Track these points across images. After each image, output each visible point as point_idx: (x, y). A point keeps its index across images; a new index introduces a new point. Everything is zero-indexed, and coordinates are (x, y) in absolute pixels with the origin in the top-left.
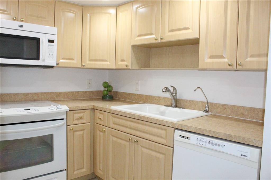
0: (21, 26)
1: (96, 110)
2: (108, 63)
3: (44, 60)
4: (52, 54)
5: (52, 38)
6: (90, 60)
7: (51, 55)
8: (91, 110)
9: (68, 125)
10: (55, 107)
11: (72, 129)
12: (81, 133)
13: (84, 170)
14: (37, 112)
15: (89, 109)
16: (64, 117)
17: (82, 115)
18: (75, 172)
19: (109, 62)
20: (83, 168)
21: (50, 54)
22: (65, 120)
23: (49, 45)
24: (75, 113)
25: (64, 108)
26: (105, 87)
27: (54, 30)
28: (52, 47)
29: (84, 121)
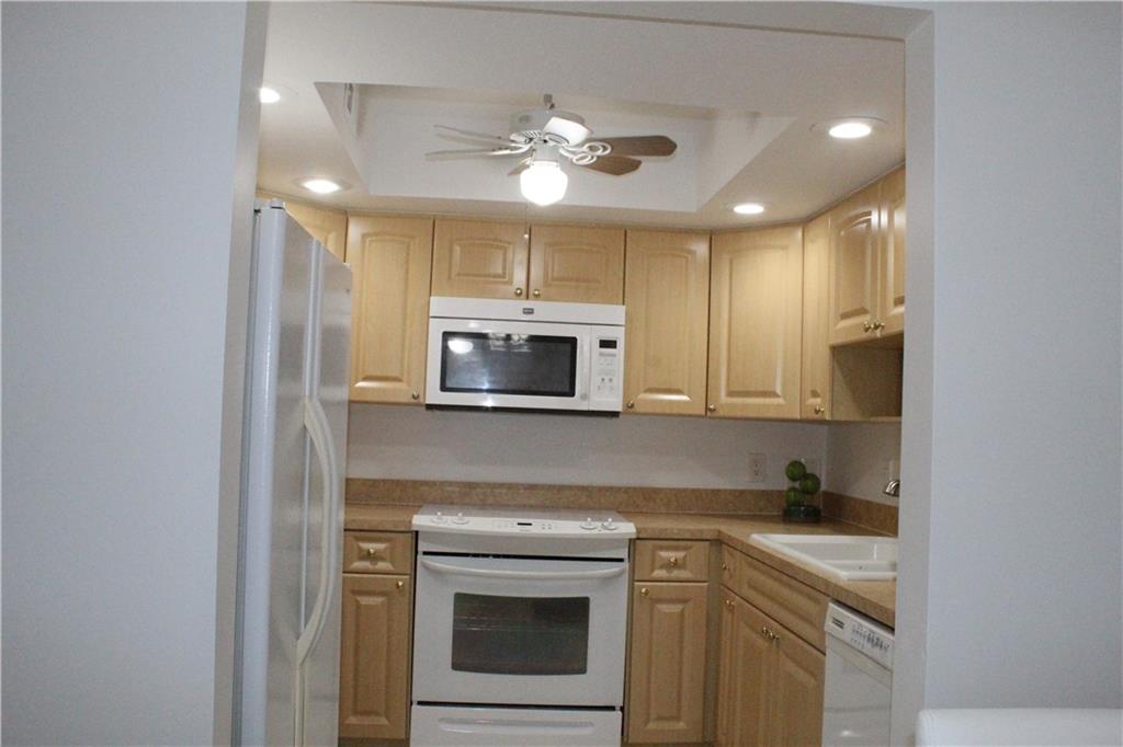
0: (529, 311)
1: (724, 546)
2: (781, 401)
3: (585, 397)
4: (611, 380)
5: (608, 334)
6: (731, 394)
7: (606, 380)
8: (711, 545)
9: (636, 578)
10: (599, 524)
11: (646, 593)
12: (676, 608)
13: (681, 725)
14: (547, 531)
15: (707, 540)
16: (623, 554)
17: (680, 555)
18: (652, 726)
19: (785, 398)
20: (677, 718)
21: (603, 380)
22: (626, 565)
23: (601, 354)
24: (661, 548)
25: (627, 528)
26: (793, 479)
27: (617, 313)
28: (610, 358)
29: (684, 574)
